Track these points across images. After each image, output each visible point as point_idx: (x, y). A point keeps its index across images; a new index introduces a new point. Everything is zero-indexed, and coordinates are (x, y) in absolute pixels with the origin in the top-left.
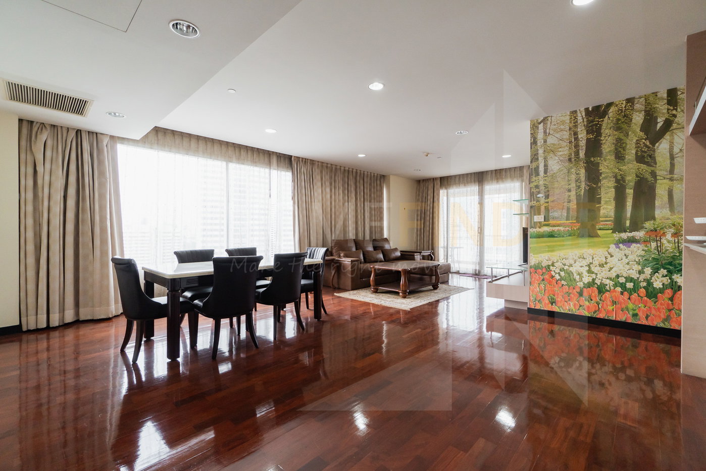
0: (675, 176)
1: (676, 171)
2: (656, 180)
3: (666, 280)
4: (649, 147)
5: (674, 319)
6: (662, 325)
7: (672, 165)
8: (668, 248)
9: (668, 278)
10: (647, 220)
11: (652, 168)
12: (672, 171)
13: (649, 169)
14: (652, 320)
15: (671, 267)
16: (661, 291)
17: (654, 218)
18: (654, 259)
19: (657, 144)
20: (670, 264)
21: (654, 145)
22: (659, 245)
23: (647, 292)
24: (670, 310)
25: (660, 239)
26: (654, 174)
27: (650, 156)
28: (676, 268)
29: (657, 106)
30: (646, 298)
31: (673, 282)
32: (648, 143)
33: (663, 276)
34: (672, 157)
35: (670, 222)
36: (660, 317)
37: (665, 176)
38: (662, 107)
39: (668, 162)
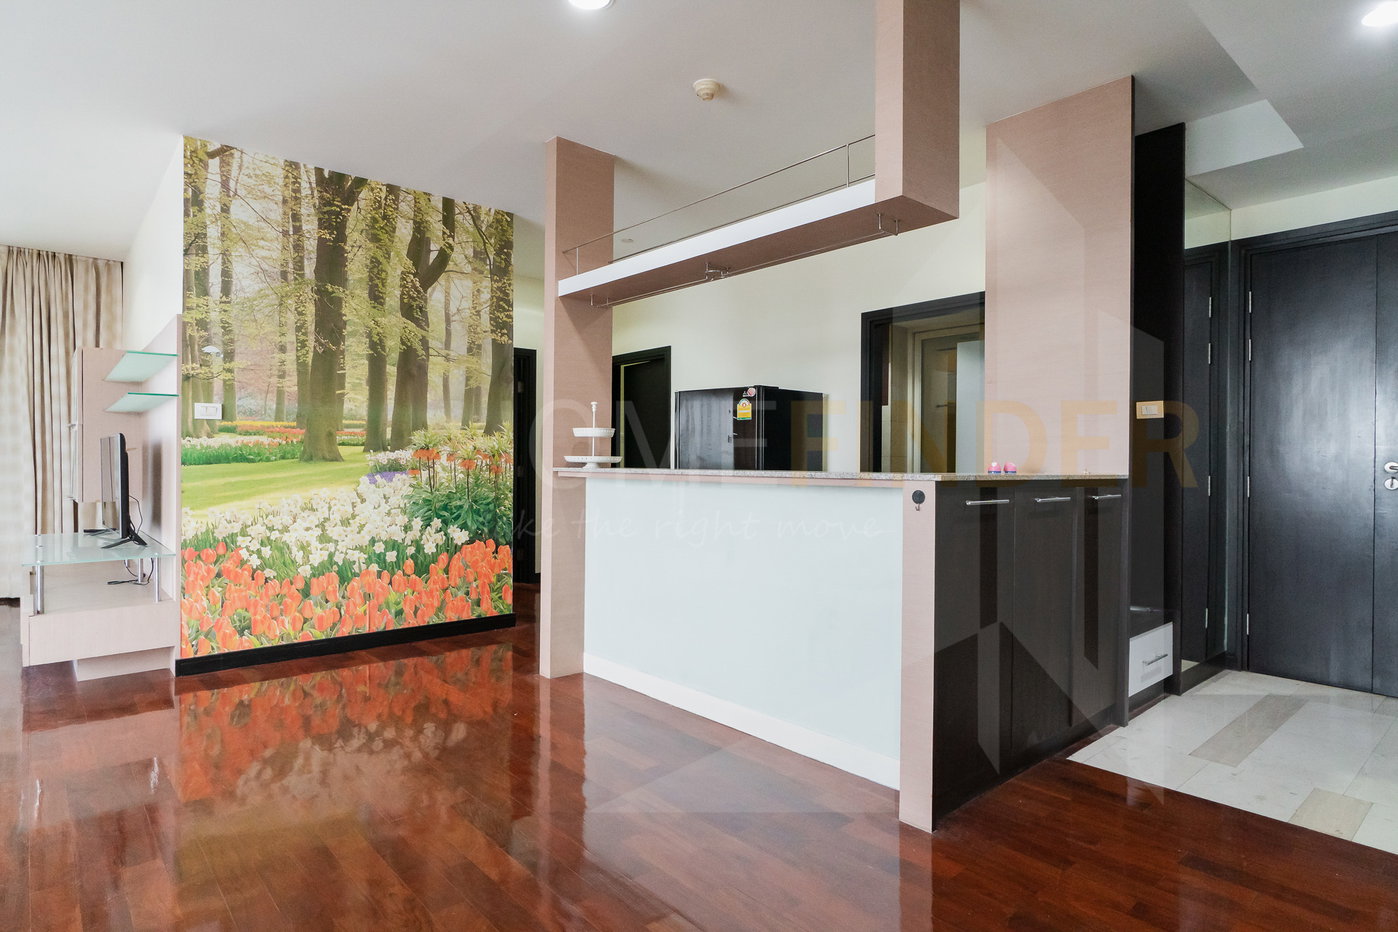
0: (452, 354)
1: (453, 344)
2: (428, 355)
3: (440, 538)
4: (419, 292)
5: (450, 605)
6: (435, 621)
7: (448, 333)
8: (443, 481)
9: (442, 533)
10: (416, 428)
11: (424, 333)
12: (447, 345)
13: (420, 332)
14: (423, 616)
15: (446, 514)
16: (434, 558)
17: (425, 426)
18: (425, 500)
19: (430, 290)
20: (445, 508)
21: (425, 291)
22: (432, 474)
23: (416, 564)
24: (445, 590)
25: (434, 463)
26: (424, 342)
27: (421, 308)
28: (452, 514)
29: (429, 219)
30: (414, 576)
31: (448, 539)
32: (418, 284)
33: (438, 531)
34: (448, 321)
35: (444, 433)
36: (432, 605)
37: (440, 351)
38: (436, 226)
39: (444, 326)
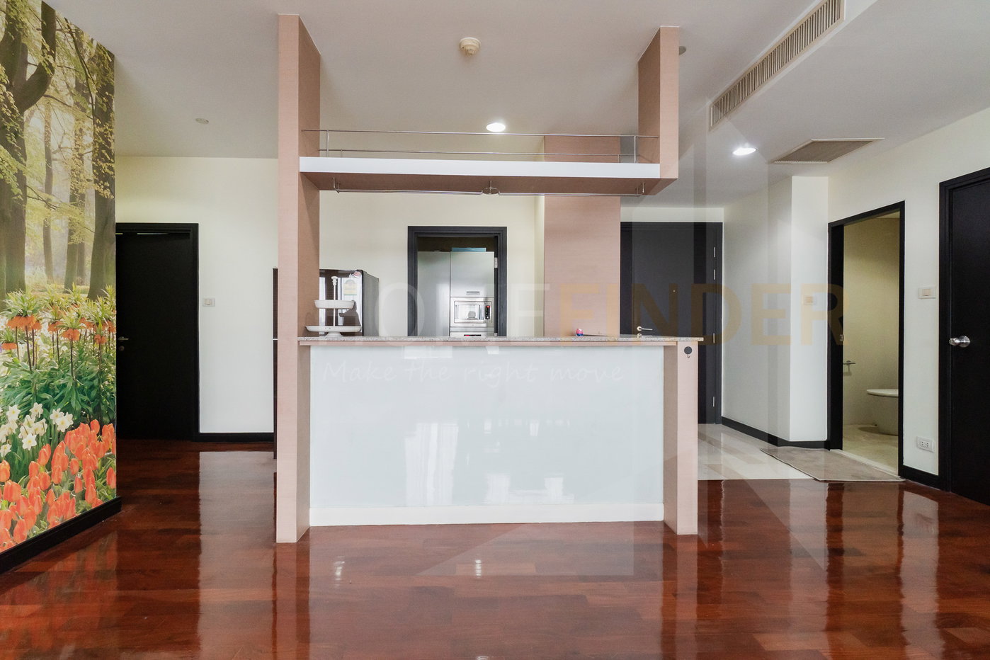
0: (54, 199)
1: (55, 188)
2: (25, 196)
3: (41, 427)
4: (13, 110)
5: (54, 507)
6: (37, 531)
7: (49, 173)
8: (45, 355)
9: (44, 420)
10: (11, 289)
11: (20, 166)
12: (48, 187)
13: (16, 165)
14: (22, 530)
15: (48, 396)
16: (35, 454)
17: (22, 287)
18: (23, 382)
19: (27, 113)
20: (47, 389)
21: (22, 113)
22: (31, 348)
23: (12, 466)
24: (47, 491)
25: (33, 334)
26: (20, 177)
27: (16, 133)
28: (54, 395)
29: (25, 20)
30: (10, 483)
31: (50, 427)
32: (12, 101)
33: (38, 420)
34: (49, 159)
35: (46, 296)
36: (33, 513)
37: (39, 193)
38: (34, 38)
39: (43, 162)
